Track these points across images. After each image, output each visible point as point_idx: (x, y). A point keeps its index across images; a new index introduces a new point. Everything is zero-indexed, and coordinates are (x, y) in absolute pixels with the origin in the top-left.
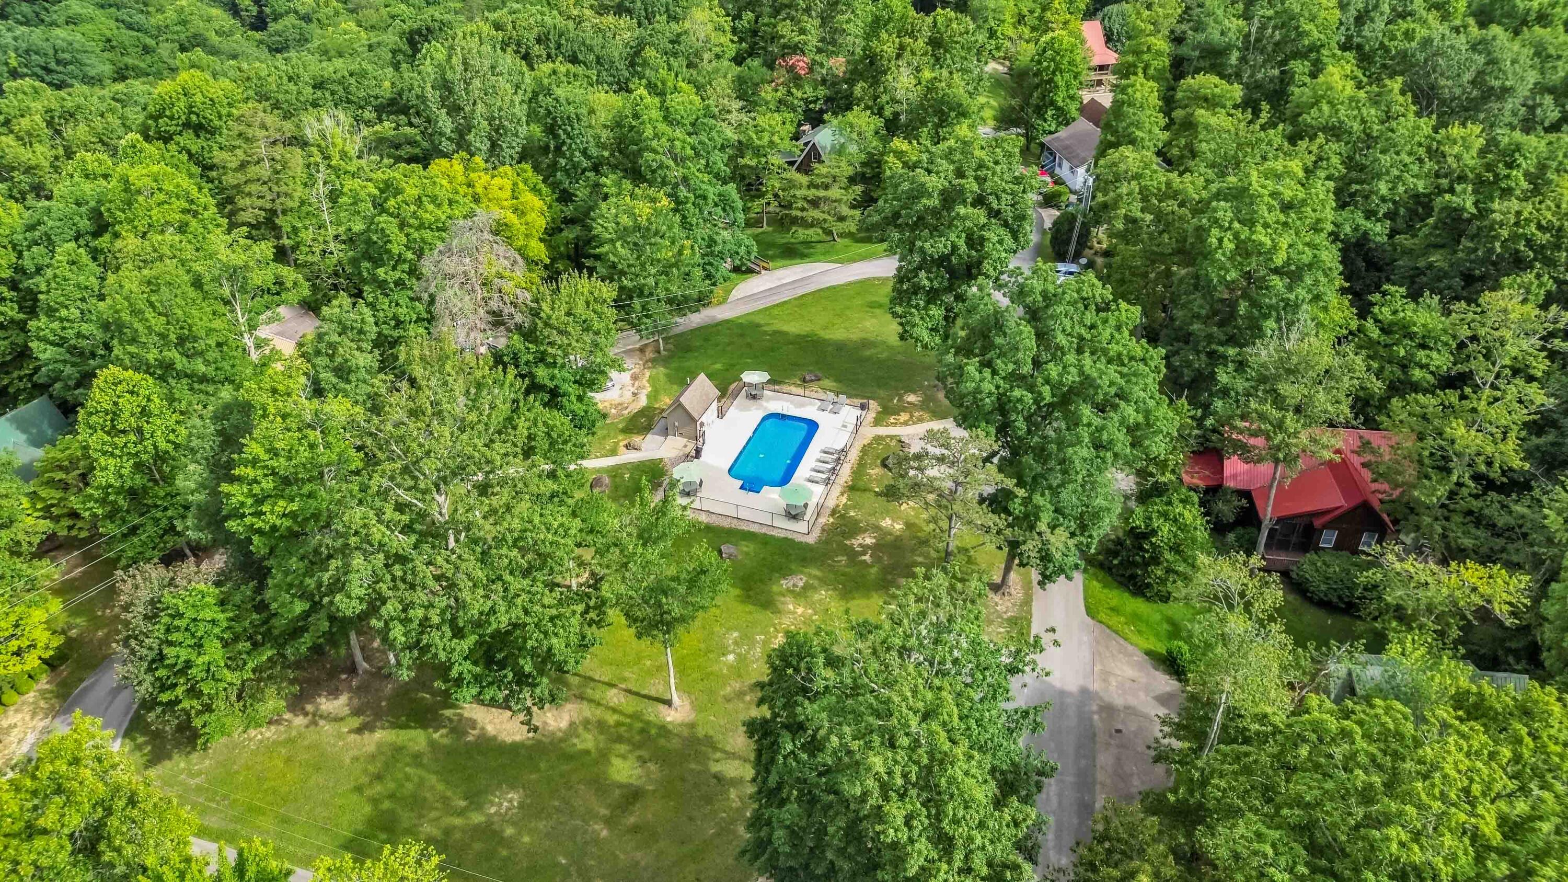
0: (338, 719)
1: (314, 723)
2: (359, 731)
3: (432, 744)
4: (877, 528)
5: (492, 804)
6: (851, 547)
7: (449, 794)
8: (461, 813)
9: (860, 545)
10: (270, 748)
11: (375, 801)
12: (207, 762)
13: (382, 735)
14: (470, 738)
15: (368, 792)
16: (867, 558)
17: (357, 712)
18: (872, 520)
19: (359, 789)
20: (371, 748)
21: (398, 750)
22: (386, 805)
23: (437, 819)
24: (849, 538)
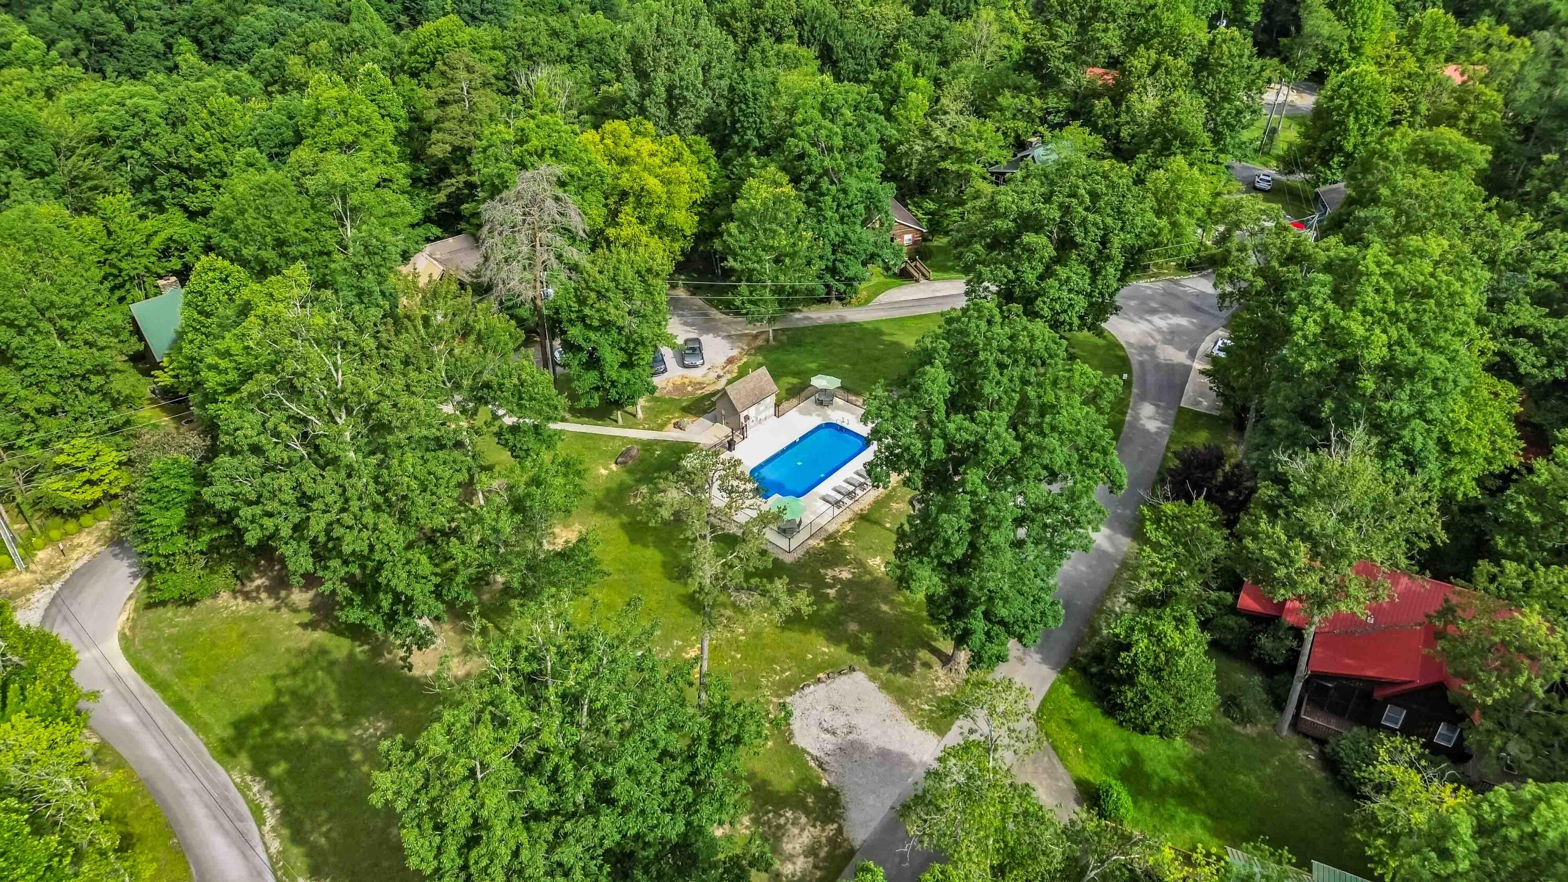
0: (295, 610)
1: (278, 608)
2: (304, 626)
3: (351, 656)
4: (861, 564)
5: (361, 726)
6: (823, 577)
7: (335, 705)
8: (332, 725)
9: (834, 578)
10: (236, 619)
11: (279, 692)
12: (187, 618)
13: (319, 636)
14: (382, 661)
15: (280, 683)
16: (832, 592)
17: (312, 609)
18: (862, 555)
19: (274, 678)
20: (305, 645)
21: (323, 652)
22: (285, 699)
23: (312, 725)
24: (825, 567)
